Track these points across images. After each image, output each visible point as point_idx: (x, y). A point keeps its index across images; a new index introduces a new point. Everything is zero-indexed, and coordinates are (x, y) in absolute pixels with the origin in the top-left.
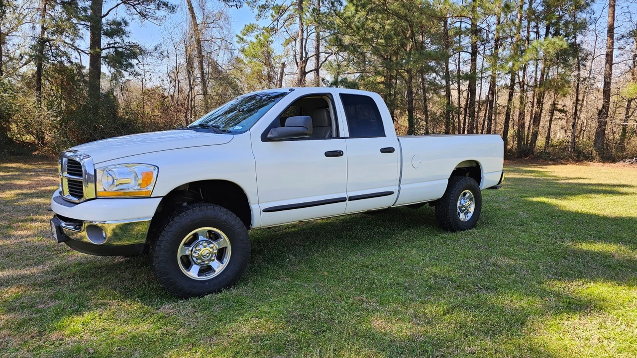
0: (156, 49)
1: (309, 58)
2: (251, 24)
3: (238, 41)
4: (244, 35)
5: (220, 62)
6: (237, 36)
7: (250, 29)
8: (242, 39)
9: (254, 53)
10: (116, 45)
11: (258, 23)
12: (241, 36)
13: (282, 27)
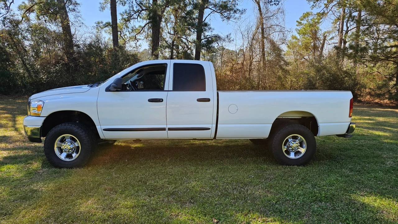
0: (228, 37)
1: (349, 31)
2: (307, 12)
3: (298, 24)
4: (301, 20)
5: (275, 40)
6: (297, 21)
7: (306, 16)
8: (301, 23)
9: (304, 32)
10: (207, 37)
11: (312, 11)
12: (299, 21)
13: (330, 11)
